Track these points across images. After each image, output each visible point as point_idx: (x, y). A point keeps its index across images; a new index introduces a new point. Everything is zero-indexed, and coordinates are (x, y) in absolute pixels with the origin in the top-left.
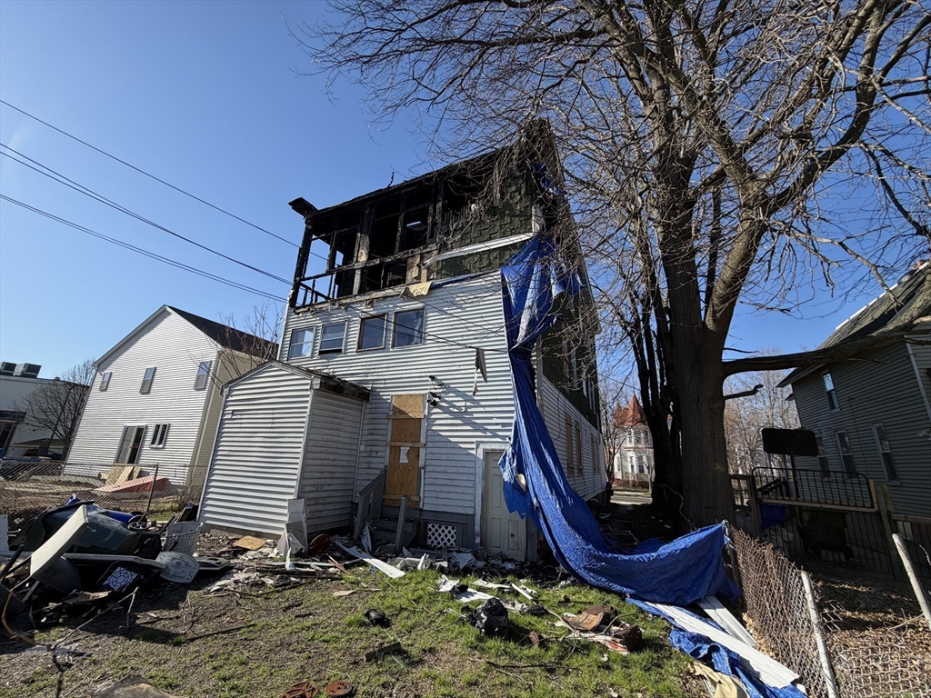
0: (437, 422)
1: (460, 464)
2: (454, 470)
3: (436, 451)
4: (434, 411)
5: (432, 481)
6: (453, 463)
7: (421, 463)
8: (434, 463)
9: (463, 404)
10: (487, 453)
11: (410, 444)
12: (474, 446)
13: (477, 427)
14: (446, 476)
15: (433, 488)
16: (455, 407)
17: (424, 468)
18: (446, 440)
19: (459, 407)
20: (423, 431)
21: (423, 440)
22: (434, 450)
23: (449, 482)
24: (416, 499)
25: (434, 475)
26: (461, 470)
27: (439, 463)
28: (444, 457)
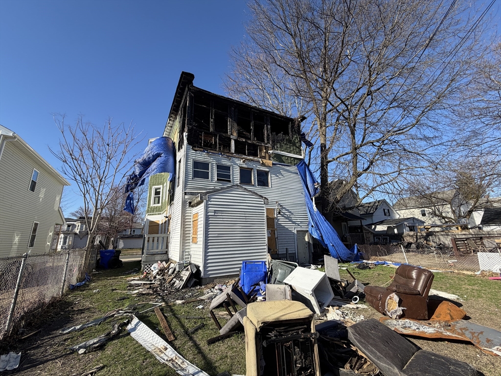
0: (280, 220)
1: (289, 236)
2: (288, 238)
3: (281, 231)
4: (278, 215)
5: (281, 243)
6: (287, 236)
7: (276, 236)
8: (281, 236)
9: (288, 214)
10: (297, 231)
11: (271, 229)
12: (293, 229)
13: (294, 223)
14: (285, 240)
15: (281, 245)
16: (286, 215)
17: (277, 238)
18: (284, 227)
19: (287, 215)
20: (275, 223)
21: (276, 227)
22: (280, 231)
23: (286, 243)
24: (276, 250)
25: (281, 240)
26: (290, 238)
27: (282, 236)
28: (284, 233)
